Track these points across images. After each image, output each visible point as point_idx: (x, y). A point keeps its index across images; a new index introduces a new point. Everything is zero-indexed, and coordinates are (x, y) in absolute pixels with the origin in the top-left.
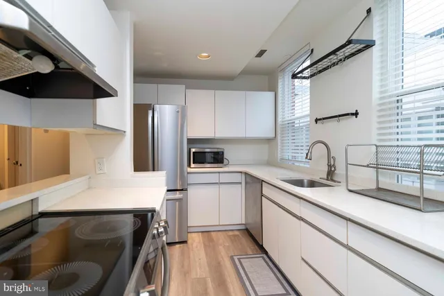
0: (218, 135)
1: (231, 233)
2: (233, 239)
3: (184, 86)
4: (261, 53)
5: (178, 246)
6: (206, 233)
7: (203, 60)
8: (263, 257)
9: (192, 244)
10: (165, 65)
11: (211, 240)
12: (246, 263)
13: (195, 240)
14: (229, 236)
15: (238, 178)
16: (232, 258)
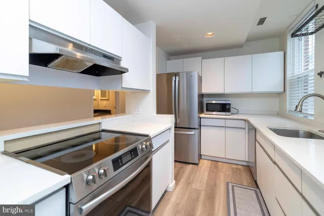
0: (227, 91)
1: (235, 166)
2: (235, 171)
3: (201, 57)
4: (262, 21)
5: (191, 166)
6: (215, 162)
7: (210, 37)
8: (255, 191)
9: (201, 167)
10: (186, 46)
11: (216, 167)
12: (237, 191)
13: (205, 164)
14: (232, 168)
15: (242, 124)
16: (228, 184)
